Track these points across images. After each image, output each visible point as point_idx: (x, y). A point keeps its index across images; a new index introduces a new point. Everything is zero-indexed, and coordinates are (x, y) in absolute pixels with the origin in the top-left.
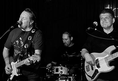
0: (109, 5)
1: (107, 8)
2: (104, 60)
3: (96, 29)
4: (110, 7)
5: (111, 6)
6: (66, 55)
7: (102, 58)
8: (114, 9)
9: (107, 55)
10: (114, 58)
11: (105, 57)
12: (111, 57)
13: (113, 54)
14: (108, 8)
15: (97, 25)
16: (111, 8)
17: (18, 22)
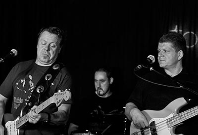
0: (176, 26)
1: (173, 31)
2: (166, 124)
3: (151, 69)
4: (178, 29)
5: (181, 27)
6: (99, 111)
7: (162, 119)
8: (185, 34)
9: (172, 115)
10: (184, 120)
11: (168, 118)
12: (178, 119)
13: (182, 113)
14: (176, 30)
15: (154, 61)
16: (181, 31)
17: (11, 52)
